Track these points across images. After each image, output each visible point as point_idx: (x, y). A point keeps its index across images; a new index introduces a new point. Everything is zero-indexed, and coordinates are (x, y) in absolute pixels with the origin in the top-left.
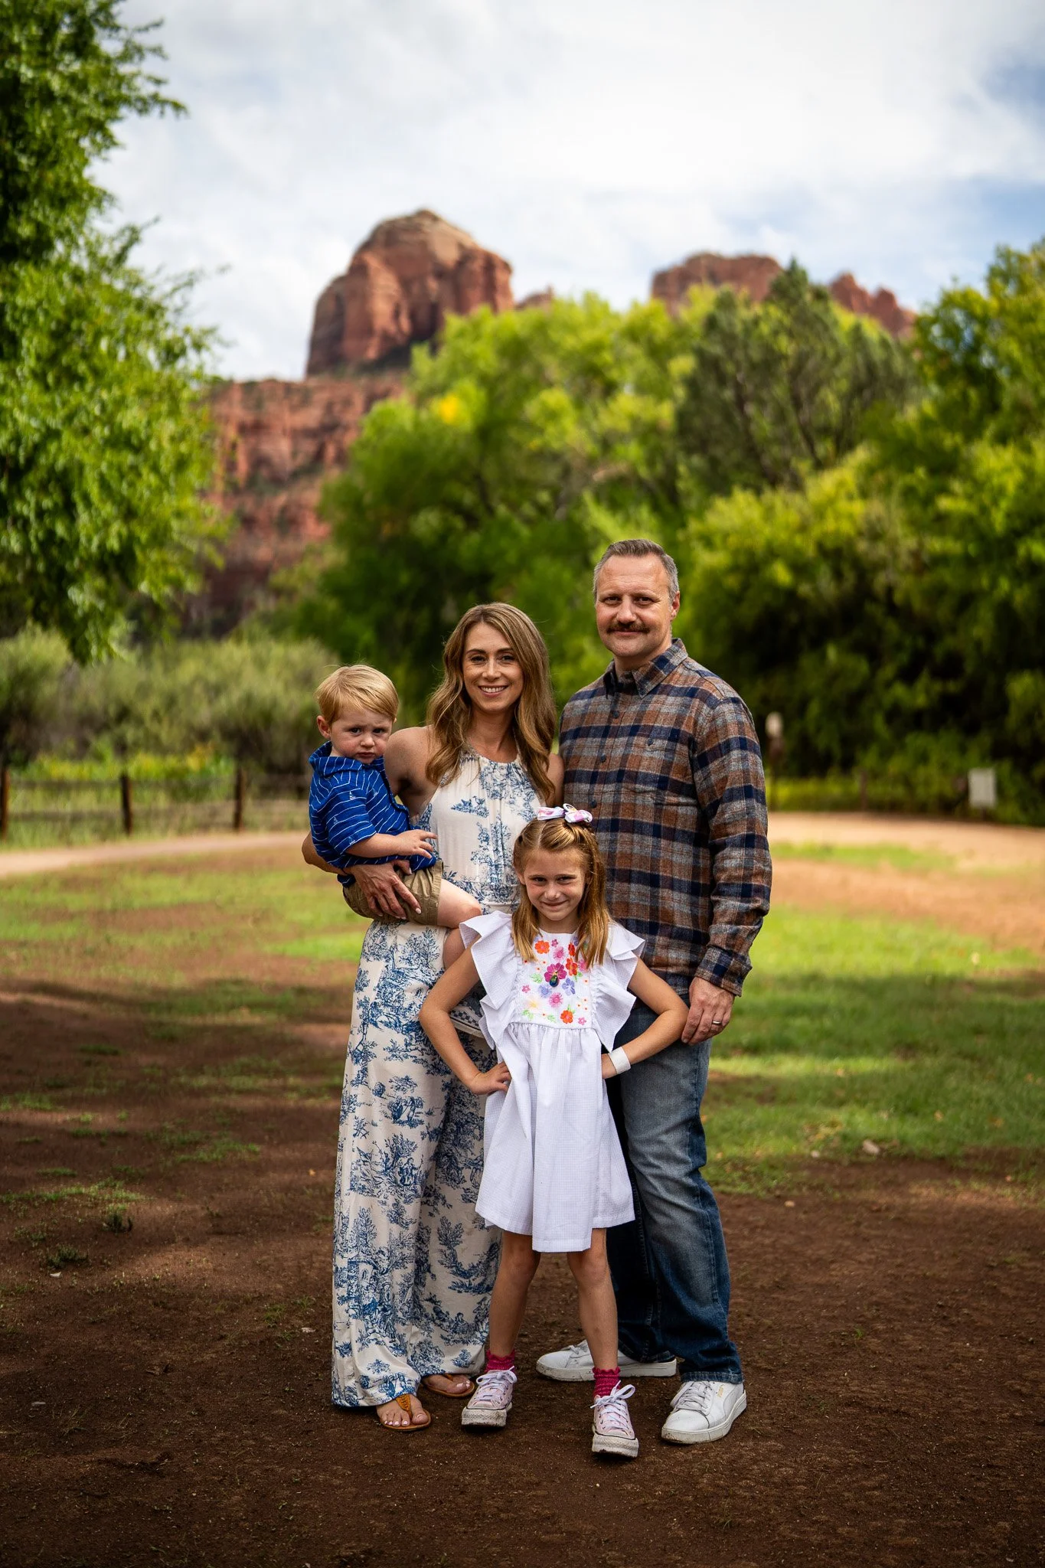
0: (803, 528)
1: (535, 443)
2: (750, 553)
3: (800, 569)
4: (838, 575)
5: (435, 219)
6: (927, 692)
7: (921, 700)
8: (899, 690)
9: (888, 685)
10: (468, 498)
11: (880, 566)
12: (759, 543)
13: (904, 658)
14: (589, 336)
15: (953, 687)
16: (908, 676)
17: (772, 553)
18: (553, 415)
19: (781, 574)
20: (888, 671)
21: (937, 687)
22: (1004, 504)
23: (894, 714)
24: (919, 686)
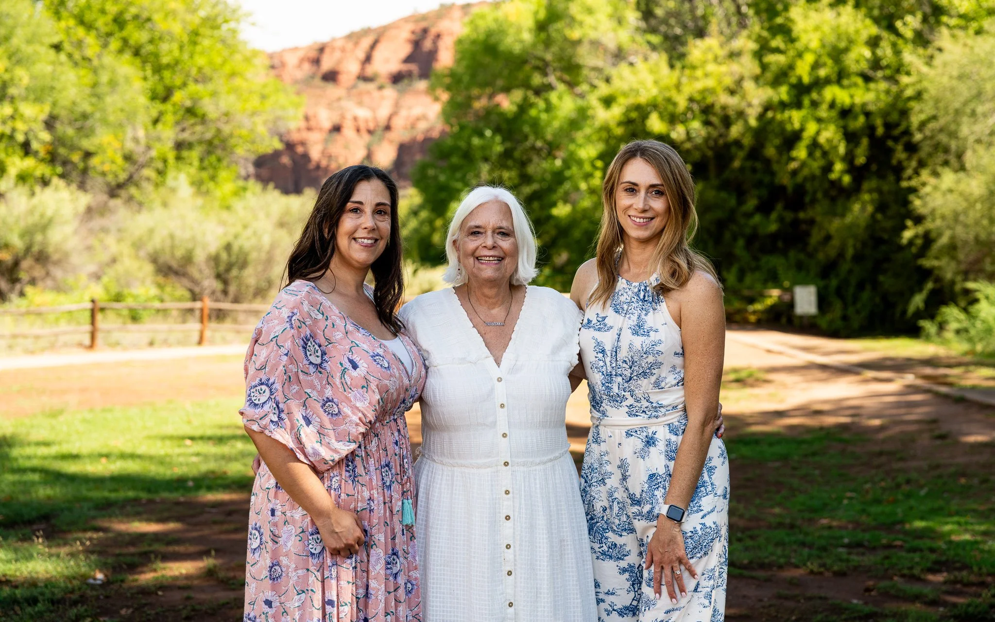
0: (678, 86)
2: (638, 108)
3: (672, 117)
4: (708, 123)
6: (781, 219)
7: (773, 227)
8: (757, 219)
9: (749, 215)
12: (643, 99)
15: (800, 215)
16: (765, 208)
17: (654, 106)
18: (590, 12)
19: (657, 124)
20: (752, 203)
21: (789, 216)
22: (809, 58)
23: (752, 239)
24: (774, 216)
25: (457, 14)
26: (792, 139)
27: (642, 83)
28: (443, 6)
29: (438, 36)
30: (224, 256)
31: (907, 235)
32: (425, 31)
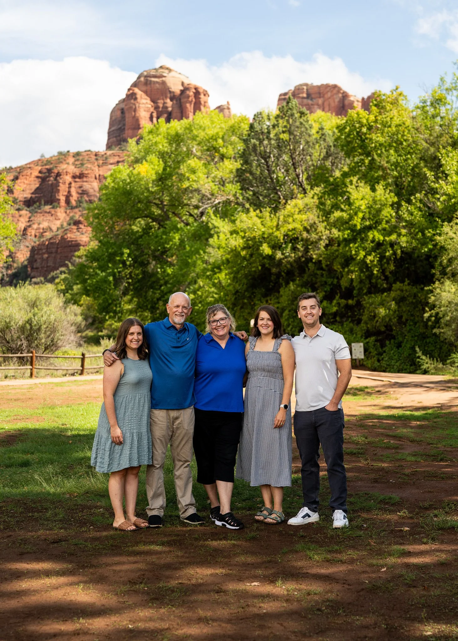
0: (278, 227)
1: (186, 184)
2: (255, 239)
3: (276, 246)
4: (294, 249)
5: (170, 70)
6: (339, 304)
7: (335, 309)
10: (157, 211)
11: (315, 243)
12: (257, 234)
13: (328, 288)
14: (211, 132)
15: (350, 302)
17: (264, 239)
18: (194, 172)
19: (266, 249)
21: (343, 302)
22: (360, 215)
24: (335, 302)
25: (71, 160)
26: (348, 260)
27: (254, 224)
28: (60, 153)
29: (58, 175)
30: (28, 327)
31: (426, 315)
32: (49, 171)
